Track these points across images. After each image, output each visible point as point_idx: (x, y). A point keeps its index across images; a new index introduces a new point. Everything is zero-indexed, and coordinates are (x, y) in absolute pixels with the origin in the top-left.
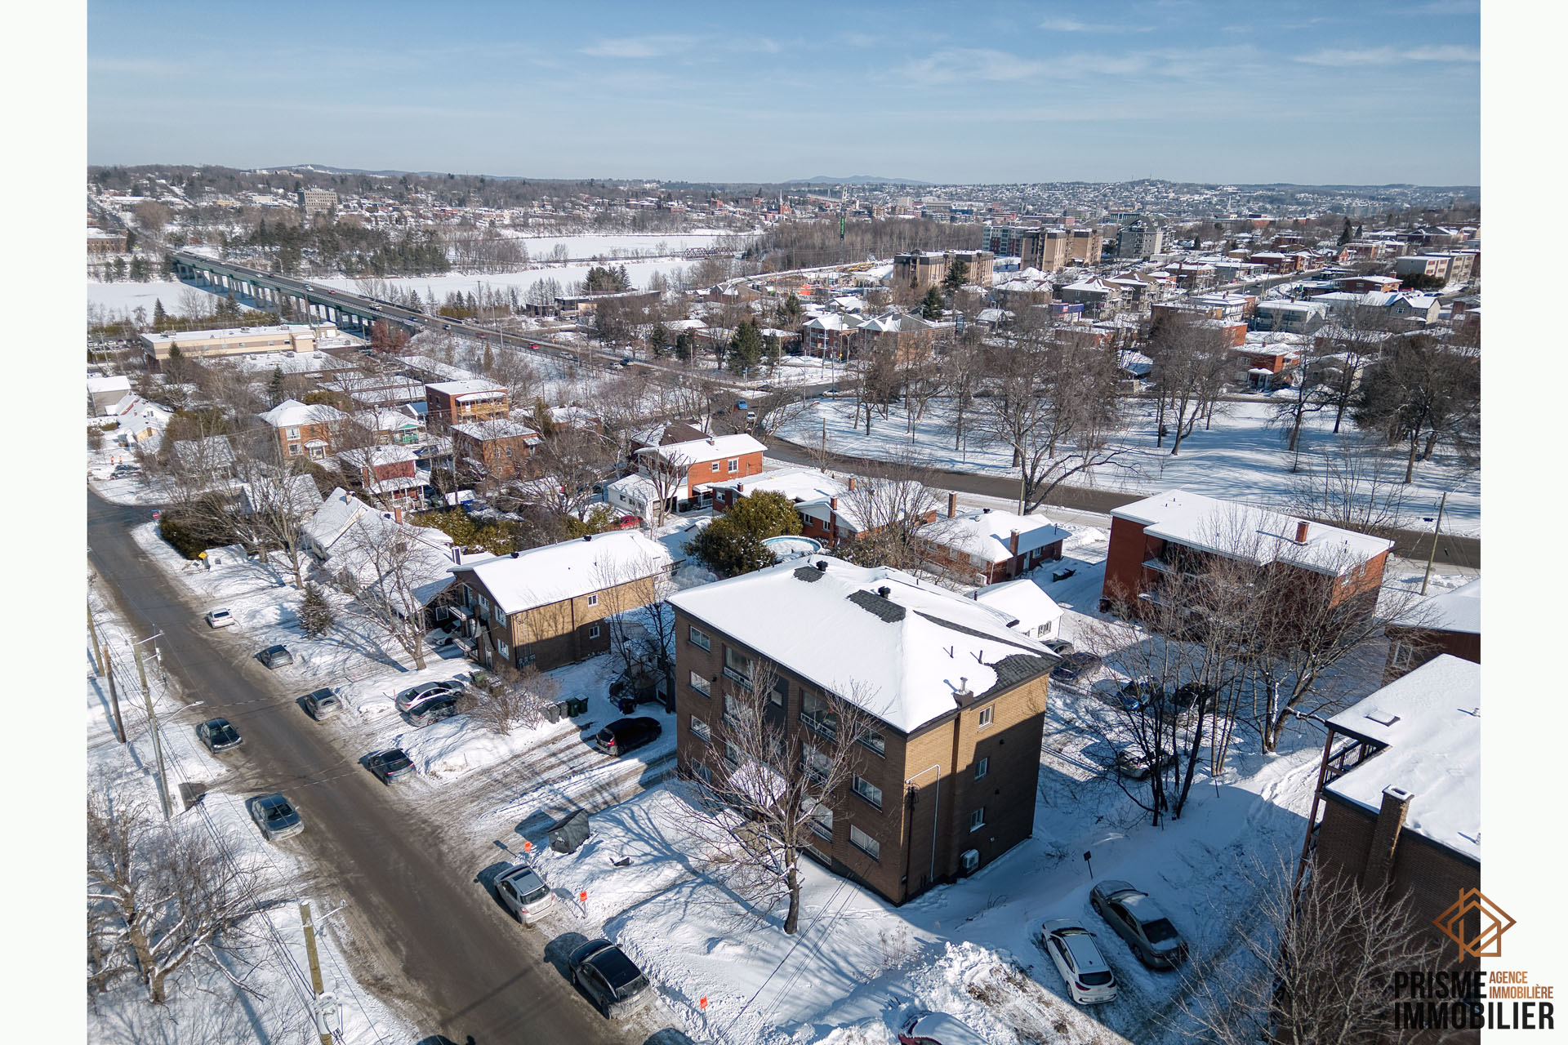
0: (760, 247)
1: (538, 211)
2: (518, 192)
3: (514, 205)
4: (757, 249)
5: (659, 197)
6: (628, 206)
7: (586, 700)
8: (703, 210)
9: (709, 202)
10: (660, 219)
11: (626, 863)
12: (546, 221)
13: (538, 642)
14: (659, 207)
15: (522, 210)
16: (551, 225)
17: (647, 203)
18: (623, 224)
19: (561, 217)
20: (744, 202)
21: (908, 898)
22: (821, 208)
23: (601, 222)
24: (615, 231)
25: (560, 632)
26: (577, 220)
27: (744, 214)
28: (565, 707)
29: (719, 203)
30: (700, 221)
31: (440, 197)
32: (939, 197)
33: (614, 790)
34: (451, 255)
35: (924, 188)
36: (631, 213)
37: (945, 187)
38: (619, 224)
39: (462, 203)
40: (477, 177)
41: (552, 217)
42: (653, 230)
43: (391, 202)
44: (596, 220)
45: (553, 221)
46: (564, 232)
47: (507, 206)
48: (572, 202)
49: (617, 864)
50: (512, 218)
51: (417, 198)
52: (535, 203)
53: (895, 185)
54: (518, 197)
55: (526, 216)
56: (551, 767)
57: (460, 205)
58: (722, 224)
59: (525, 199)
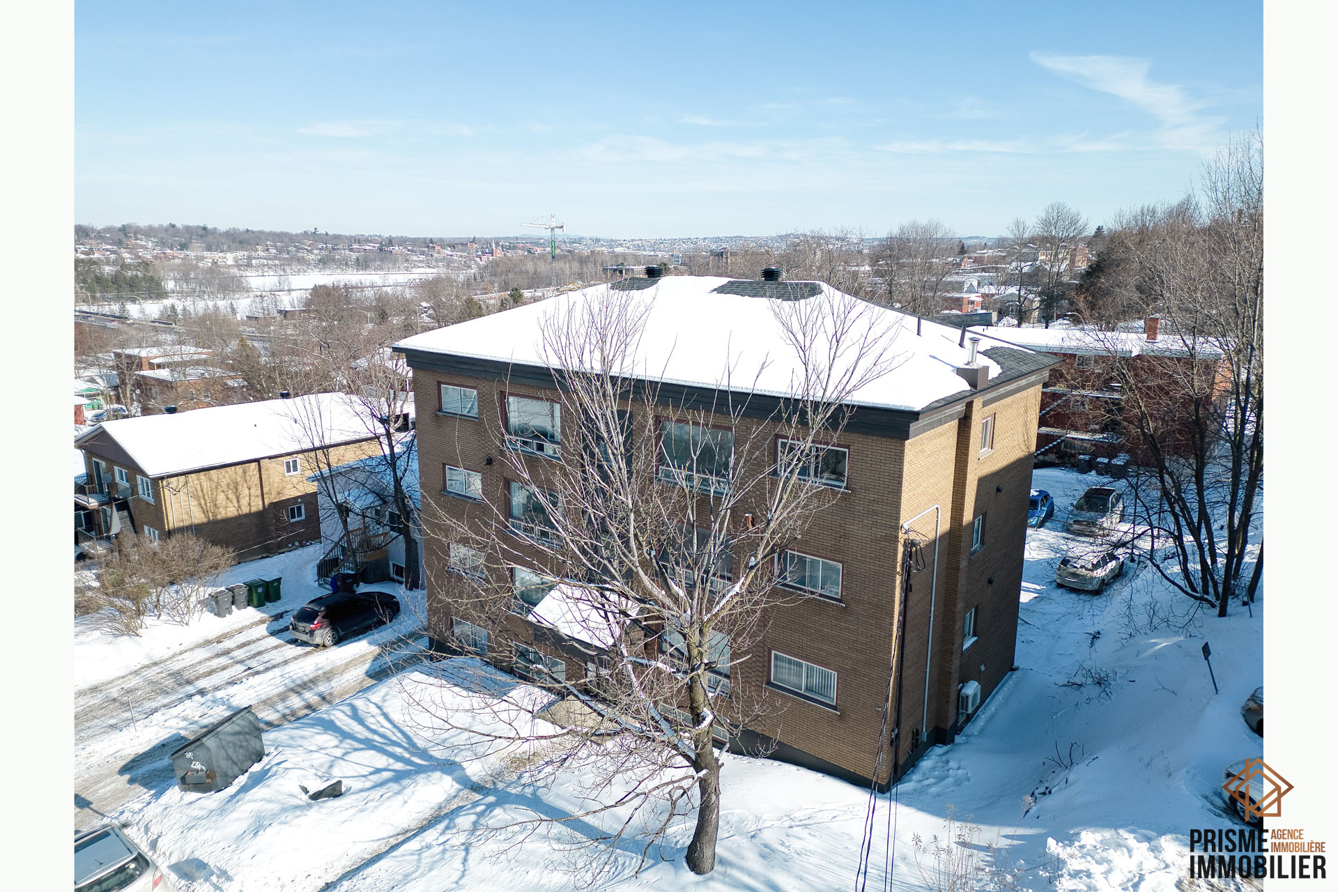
0: (478, 278)
1: (262, 254)
2: (242, 240)
3: (237, 250)
4: (475, 279)
5: (381, 243)
6: (351, 250)
7: (279, 580)
8: (423, 253)
9: (428, 247)
10: (382, 260)
11: (334, 792)
12: (270, 262)
13: (209, 522)
14: (381, 250)
15: (246, 253)
16: (275, 265)
17: (368, 248)
18: (347, 264)
19: (284, 259)
20: (460, 247)
21: (899, 772)
22: (529, 252)
23: (324, 262)
24: (339, 271)
25: (245, 510)
26: (301, 261)
27: (461, 256)
28: (244, 591)
29: (437, 248)
30: (420, 261)
31: (163, 243)
32: (628, 248)
33: (323, 688)
34: (170, 285)
35: (616, 241)
36: (354, 256)
37: (632, 241)
38: (344, 264)
39: (183, 247)
40: (198, 227)
41: (275, 258)
42: (375, 269)
43: (109, 247)
44: (320, 261)
45: (277, 262)
46: (289, 271)
47: (230, 250)
48: (296, 247)
49: (316, 796)
50: (236, 260)
51: (137, 244)
52: (259, 248)
53: (591, 239)
54: (241, 242)
55: (250, 258)
56: (210, 673)
57: (181, 249)
58: (440, 264)
59: (249, 244)
